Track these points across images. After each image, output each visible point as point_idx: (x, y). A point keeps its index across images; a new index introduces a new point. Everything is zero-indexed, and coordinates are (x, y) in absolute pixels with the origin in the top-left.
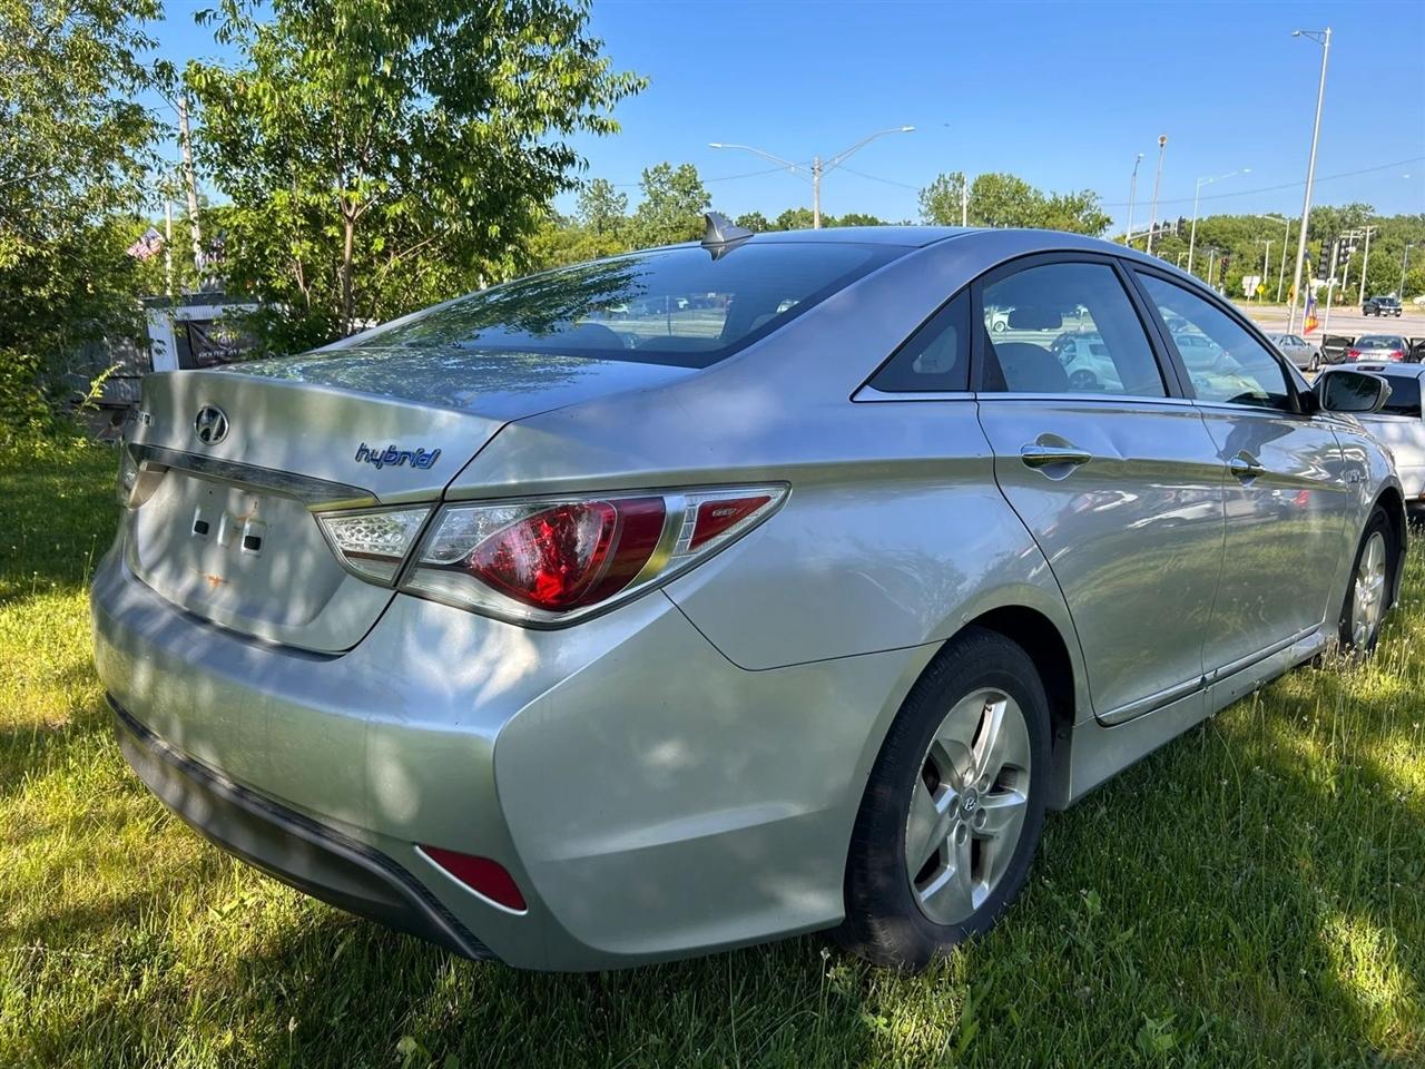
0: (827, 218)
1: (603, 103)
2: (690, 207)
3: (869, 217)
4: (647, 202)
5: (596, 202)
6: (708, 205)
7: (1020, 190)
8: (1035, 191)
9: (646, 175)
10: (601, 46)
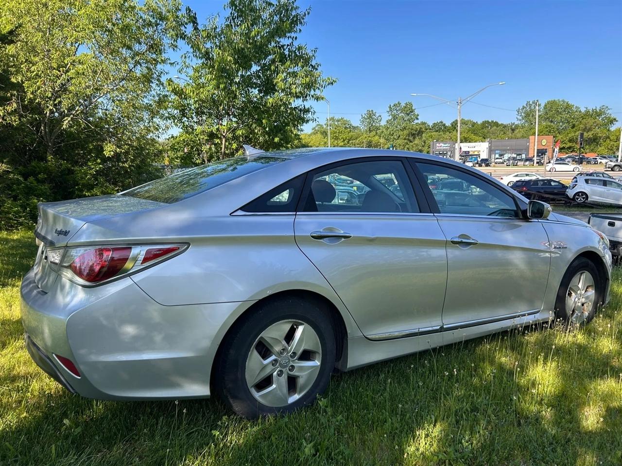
0: (474, 123)
1: (319, 89)
2: (409, 120)
3: (494, 121)
4: (390, 119)
5: (368, 120)
6: (417, 119)
7: (568, 107)
8: (576, 107)
9: (390, 107)
10: (319, 66)
